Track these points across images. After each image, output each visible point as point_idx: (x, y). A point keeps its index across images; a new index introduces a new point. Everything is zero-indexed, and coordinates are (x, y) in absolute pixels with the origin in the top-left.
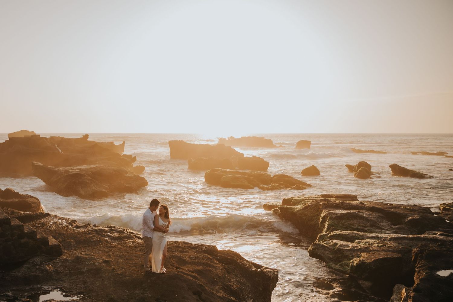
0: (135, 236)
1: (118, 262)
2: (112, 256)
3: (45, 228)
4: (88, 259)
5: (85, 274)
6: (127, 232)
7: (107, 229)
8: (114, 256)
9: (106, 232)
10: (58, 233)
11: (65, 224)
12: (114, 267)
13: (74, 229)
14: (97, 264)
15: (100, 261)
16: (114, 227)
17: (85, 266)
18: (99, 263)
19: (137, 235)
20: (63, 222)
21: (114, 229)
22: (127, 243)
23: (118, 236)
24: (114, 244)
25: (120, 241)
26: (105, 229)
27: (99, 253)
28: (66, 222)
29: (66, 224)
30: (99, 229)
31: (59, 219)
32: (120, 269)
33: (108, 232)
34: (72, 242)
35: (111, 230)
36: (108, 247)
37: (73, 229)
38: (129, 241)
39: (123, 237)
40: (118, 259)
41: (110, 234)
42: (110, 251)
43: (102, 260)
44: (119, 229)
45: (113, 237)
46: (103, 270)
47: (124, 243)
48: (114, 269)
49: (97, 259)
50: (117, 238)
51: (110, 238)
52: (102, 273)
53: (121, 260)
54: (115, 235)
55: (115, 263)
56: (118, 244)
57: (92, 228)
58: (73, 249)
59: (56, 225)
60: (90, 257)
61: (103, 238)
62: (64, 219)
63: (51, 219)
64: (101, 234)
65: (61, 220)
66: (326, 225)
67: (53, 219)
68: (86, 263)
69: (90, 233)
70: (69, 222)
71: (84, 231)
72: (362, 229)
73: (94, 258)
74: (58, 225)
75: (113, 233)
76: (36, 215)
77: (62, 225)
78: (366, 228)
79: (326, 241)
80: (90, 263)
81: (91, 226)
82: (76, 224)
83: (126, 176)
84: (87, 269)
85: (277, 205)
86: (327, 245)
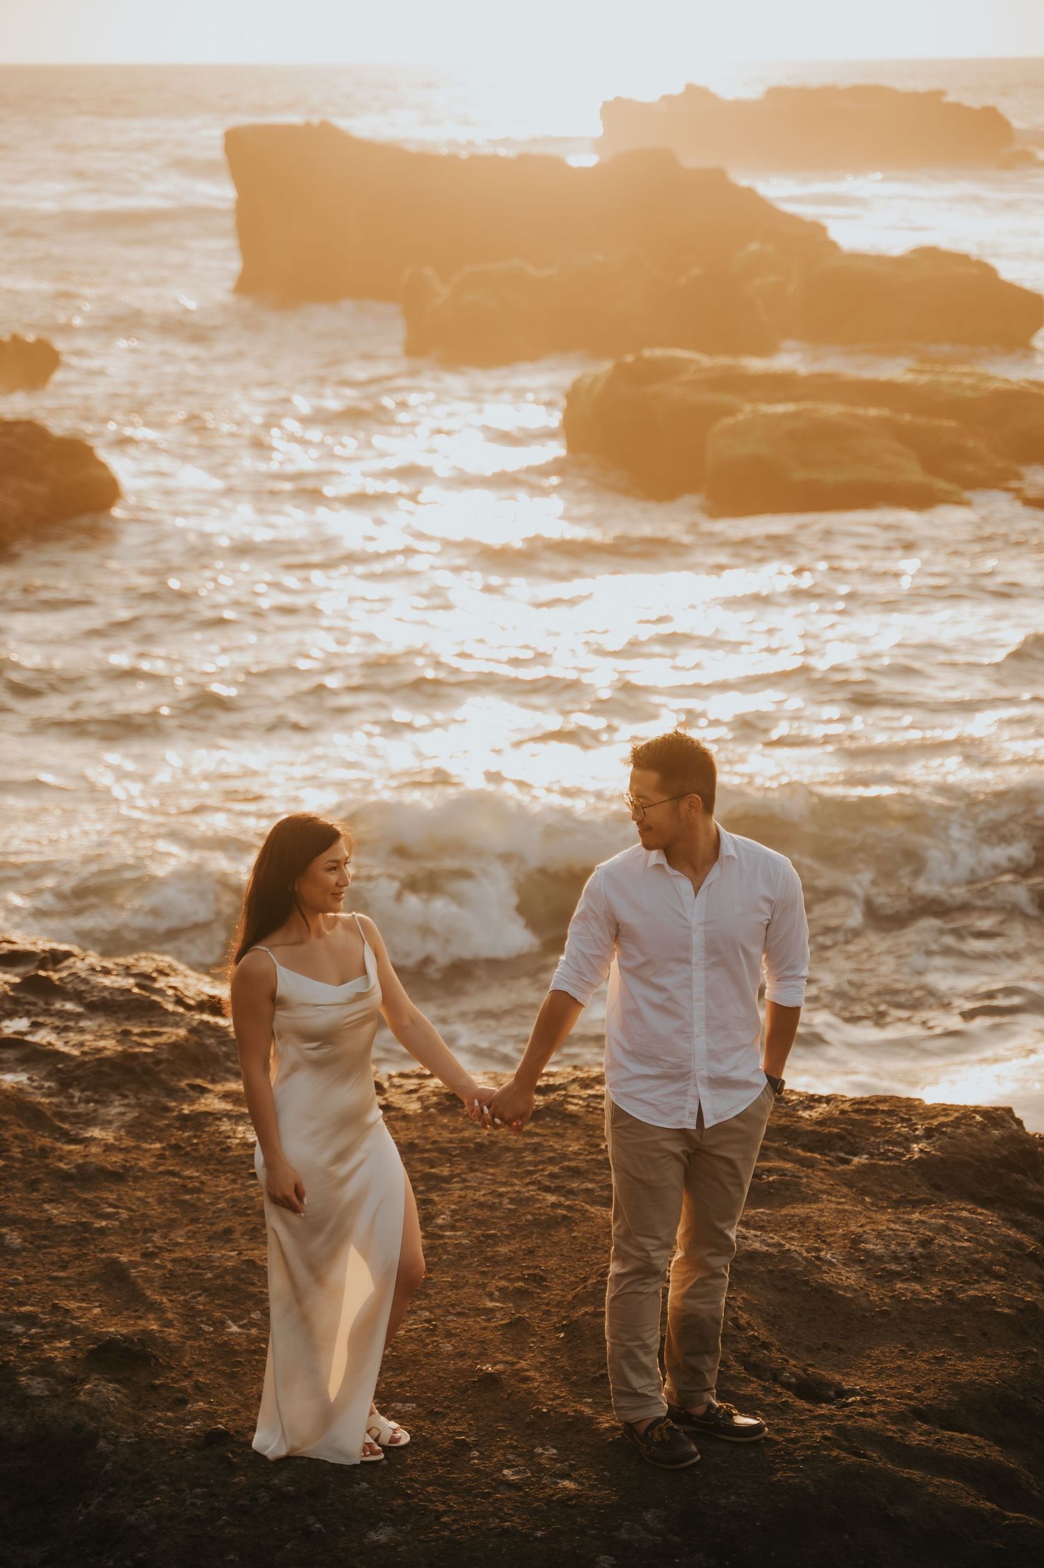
2: (149, 1280)
8: (169, 1283)
12: (210, 1415)
14: (37, 1386)
16: (55, 958)
18: (46, 1368)
21: (55, 976)
22: (217, 1116)
23: (110, 1045)
24: (96, 1132)
25: (148, 1099)
33: (10, 1015)
35: (32, 985)
36: (66, 1176)
38: (224, 1096)
39: (158, 1062)
40: (223, 1323)
41: (36, 1026)
42: (104, 1223)
43: (67, 1343)
44: (107, 981)
45: (72, 1058)
46: (112, 1447)
47: (185, 1121)
48: (215, 1438)
49: (19, 1329)
50: (105, 1069)
51: (48, 1077)
52: (111, 1490)
53: (254, 1331)
54: (82, 1044)
55: (199, 1364)
56: (138, 1130)
75: (64, 1024)
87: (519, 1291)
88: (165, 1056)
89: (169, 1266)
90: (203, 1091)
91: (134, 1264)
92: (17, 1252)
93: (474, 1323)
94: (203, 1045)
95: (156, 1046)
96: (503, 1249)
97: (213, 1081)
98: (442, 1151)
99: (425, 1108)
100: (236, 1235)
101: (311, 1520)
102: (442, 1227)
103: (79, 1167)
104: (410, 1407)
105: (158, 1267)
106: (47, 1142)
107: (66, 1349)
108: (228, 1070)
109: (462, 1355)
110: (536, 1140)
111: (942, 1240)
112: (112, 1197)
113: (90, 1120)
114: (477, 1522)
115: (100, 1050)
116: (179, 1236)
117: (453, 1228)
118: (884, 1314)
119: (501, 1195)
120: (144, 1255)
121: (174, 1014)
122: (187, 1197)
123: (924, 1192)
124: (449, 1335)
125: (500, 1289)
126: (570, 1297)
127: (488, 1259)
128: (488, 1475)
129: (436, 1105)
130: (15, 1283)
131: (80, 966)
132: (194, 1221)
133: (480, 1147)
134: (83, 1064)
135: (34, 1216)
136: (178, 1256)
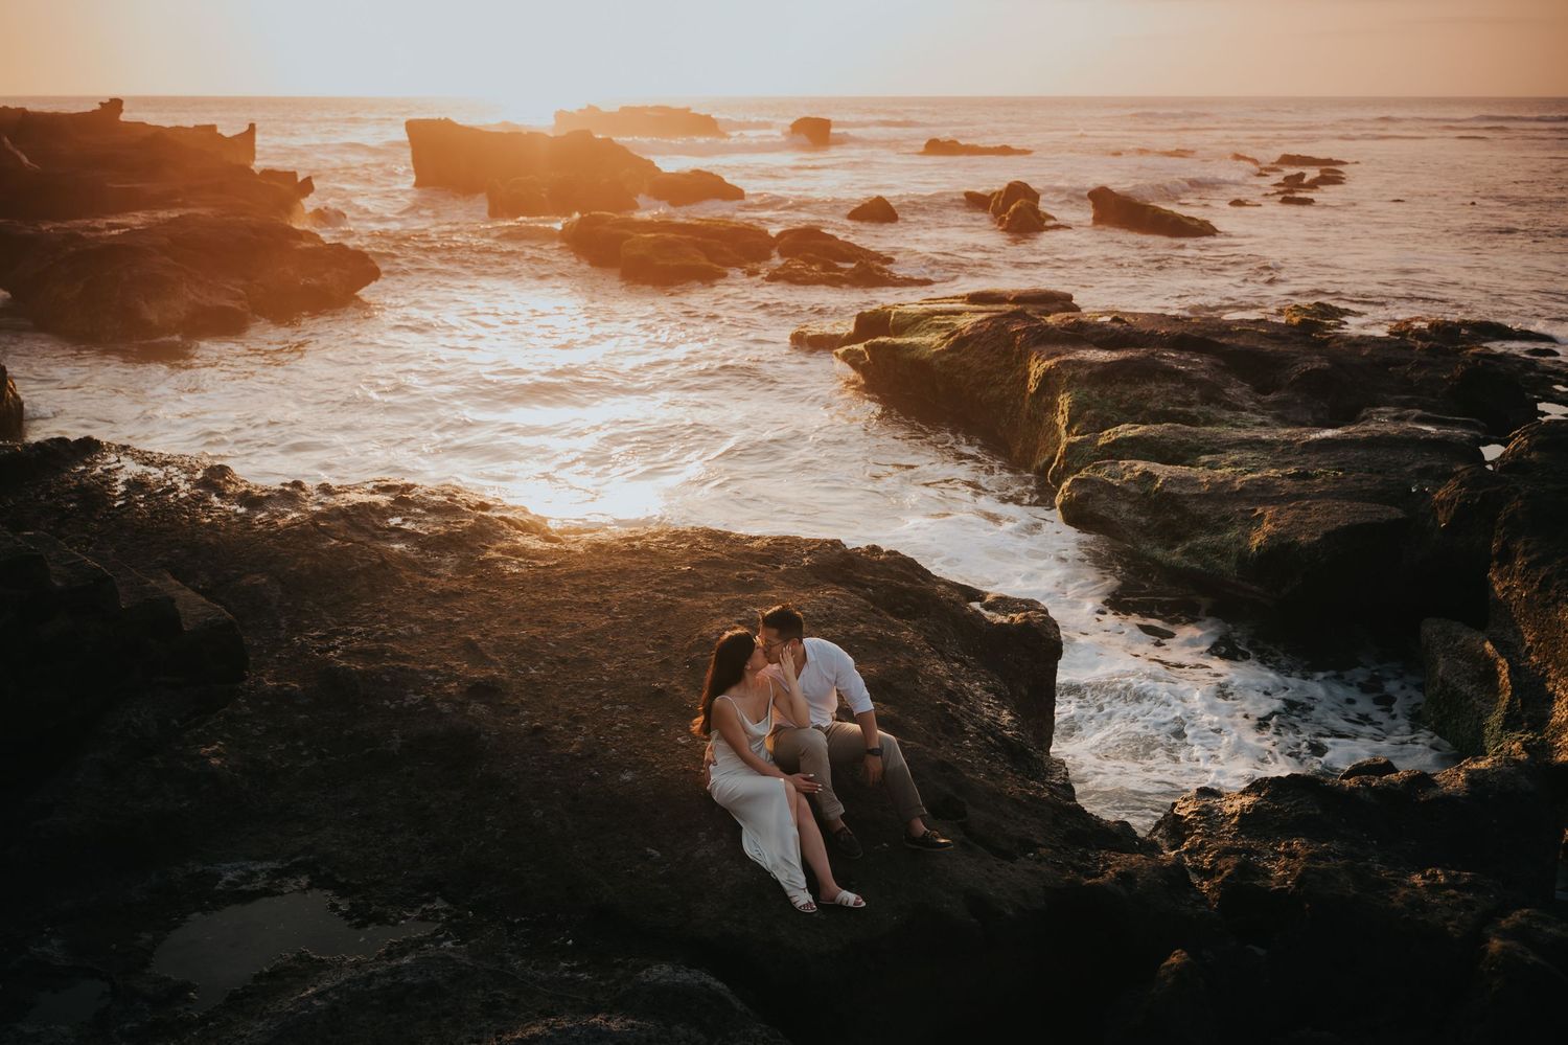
0: (510, 522)
1: (532, 682)
2: (488, 648)
3: (105, 516)
4: (387, 678)
5: (406, 769)
6: (468, 506)
7: (383, 499)
8: (497, 652)
9: (384, 513)
11: (185, 489)
12: (532, 718)
13: (242, 510)
14: (446, 708)
15: (452, 688)
16: (408, 488)
17: (388, 722)
18: (448, 698)
19: (509, 515)
20: (175, 480)
21: (410, 497)
22: (497, 560)
23: (442, 529)
25: (463, 553)
26: (376, 504)
27: (413, 636)
28: (184, 476)
29: (188, 486)
30: (354, 507)
31: (146, 464)
32: (566, 726)
33: (392, 516)
34: (265, 585)
35: (400, 501)
36: (435, 596)
37: (236, 515)
38: (497, 550)
39: (465, 536)
40: (527, 668)
41: (405, 521)
42: (458, 619)
43: (456, 684)
44: (434, 498)
45: (424, 535)
46: (487, 738)
47: (483, 563)
48: (538, 730)
49: (431, 677)
50: (442, 540)
51: (415, 545)
52: (491, 760)
53: (543, 672)
54: (428, 529)
55: (522, 691)
56: (462, 570)
57: (322, 504)
58: (283, 626)
59: (150, 495)
60: (393, 667)
61: (383, 545)
62: (167, 463)
63: (111, 467)
64: (368, 526)
65: (156, 467)
66: (1064, 401)
67: (118, 465)
68: (387, 703)
69: (324, 531)
70: (199, 475)
71: (293, 519)
72: (1180, 413)
73: (413, 671)
74: (156, 494)
75: (418, 519)
76: (38, 452)
77: (176, 496)
78: (1193, 410)
79: (1105, 465)
80: (405, 704)
81: (312, 495)
82: (234, 483)
83: (299, 247)
84: (403, 737)
85: (838, 332)
86: (1116, 482)
87: (661, 644)
88: (467, 532)
89: (496, 640)
90: (487, 548)
91: (480, 641)
92: (420, 636)
93: (647, 662)
94: (482, 526)
95: (462, 528)
96: (648, 624)
97: (490, 543)
98: (604, 573)
99: (586, 551)
100: (522, 622)
101: (592, 770)
102: (616, 613)
103: (440, 591)
104: (625, 707)
105: (491, 642)
106: (419, 578)
107: (455, 687)
108: (495, 537)
109: (644, 679)
110: (644, 566)
111: (835, 606)
112: (459, 605)
113: (438, 565)
114: (672, 767)
115: (437, 531)
116: (495, 623)
117: (622, 614)
119: (640, 596)
120: (483, 635)
121: (467, 512)
122: (494, 604)
123: (813, 581)
124: (635, 669)
125: (653, 644)
126: (686, 646)
127: (642, 629)
128: (671, 741)
129: (591, 549)
130: (423, 653)
131: (421, 492)
132: (500, 615)
133: (620, 571)
134: (430, 538)
135: (424, 617)
136: (498, 635)
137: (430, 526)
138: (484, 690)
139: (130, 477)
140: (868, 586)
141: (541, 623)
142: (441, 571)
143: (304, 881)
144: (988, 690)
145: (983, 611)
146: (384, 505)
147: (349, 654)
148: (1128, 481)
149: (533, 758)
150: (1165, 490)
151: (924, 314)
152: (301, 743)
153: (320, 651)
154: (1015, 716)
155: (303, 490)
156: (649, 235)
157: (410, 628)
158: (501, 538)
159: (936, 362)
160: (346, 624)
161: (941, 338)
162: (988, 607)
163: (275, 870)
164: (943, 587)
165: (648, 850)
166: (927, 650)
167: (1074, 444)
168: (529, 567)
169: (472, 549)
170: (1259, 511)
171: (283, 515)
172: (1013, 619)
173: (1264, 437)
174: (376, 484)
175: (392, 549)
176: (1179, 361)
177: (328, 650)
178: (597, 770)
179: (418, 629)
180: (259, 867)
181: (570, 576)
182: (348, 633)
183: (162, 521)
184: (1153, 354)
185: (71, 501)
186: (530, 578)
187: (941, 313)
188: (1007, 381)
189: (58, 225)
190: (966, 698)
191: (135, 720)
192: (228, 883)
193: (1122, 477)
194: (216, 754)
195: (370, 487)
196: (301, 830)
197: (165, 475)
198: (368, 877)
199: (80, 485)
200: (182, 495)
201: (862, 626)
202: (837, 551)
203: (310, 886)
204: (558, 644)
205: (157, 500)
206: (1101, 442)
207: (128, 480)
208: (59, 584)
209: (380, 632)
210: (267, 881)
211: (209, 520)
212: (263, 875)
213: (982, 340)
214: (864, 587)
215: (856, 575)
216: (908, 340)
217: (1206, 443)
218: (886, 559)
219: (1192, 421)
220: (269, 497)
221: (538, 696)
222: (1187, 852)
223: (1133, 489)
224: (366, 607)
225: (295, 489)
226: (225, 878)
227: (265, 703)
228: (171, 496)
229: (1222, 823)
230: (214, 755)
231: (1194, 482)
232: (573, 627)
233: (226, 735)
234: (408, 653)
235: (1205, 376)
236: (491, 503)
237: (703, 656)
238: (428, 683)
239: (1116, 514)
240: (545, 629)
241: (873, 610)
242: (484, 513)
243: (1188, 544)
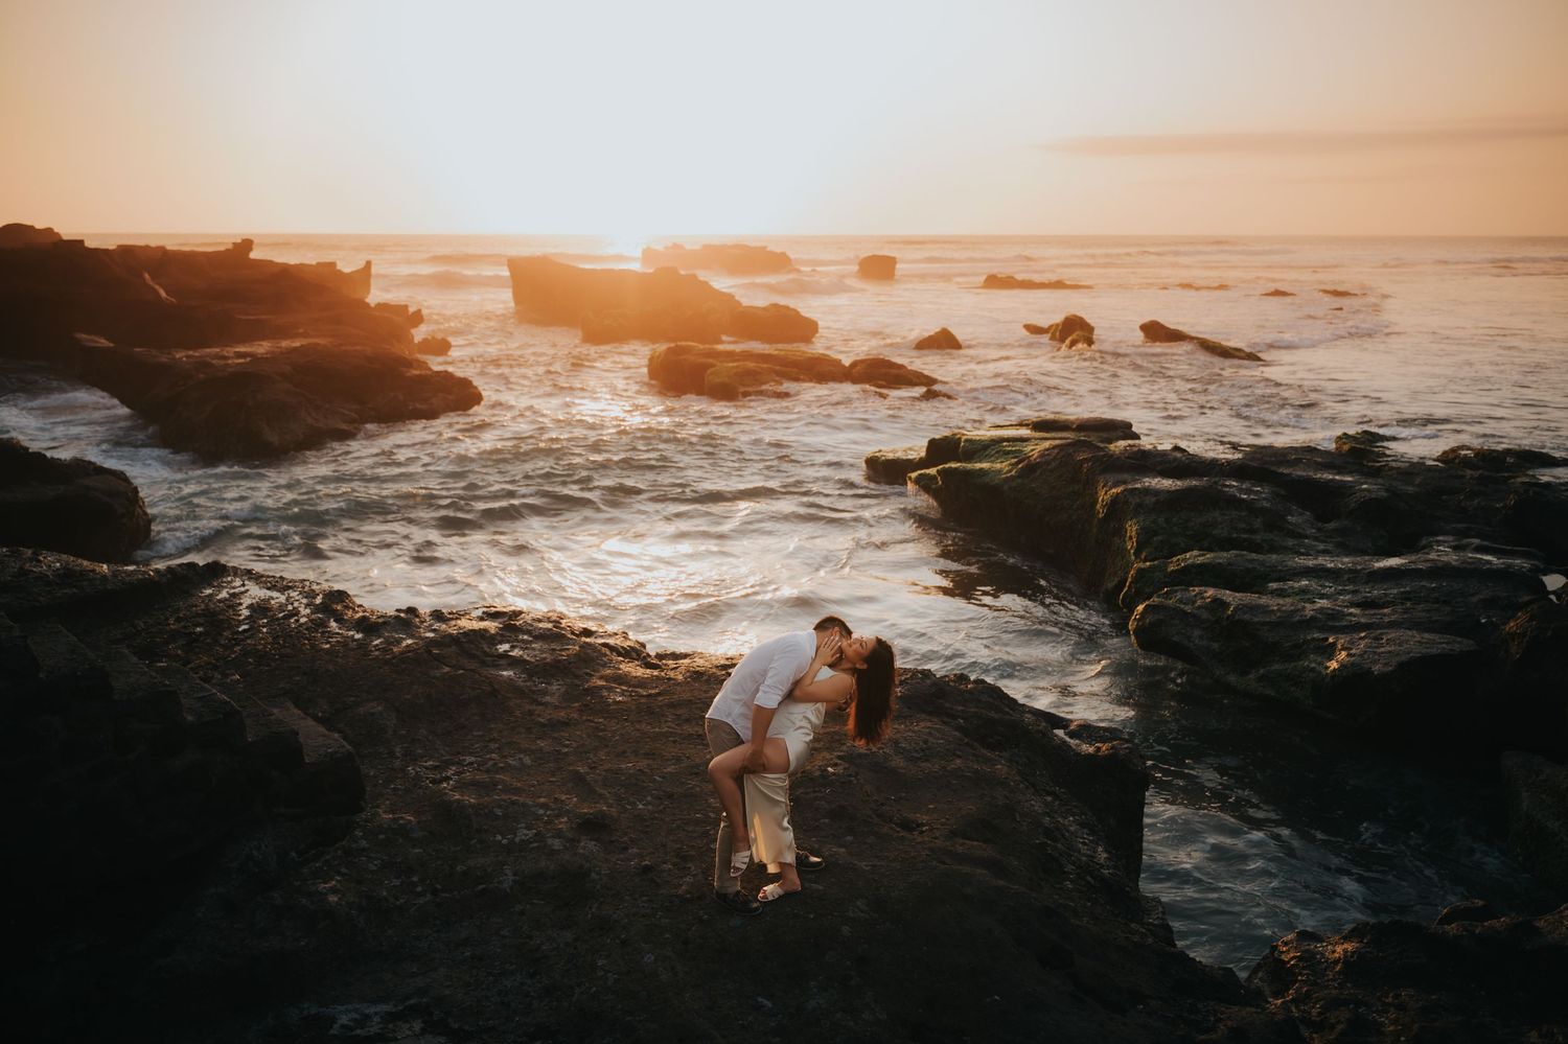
0: (612, 648)
1: (640, 818)
3: (229, 641)
4: (499, 812)
5: (518, 908)
6: (573, 633)
7: (492, 626)
8: (606, 783)
9: (493, 640)
10: (305, 674)
11: (305, 614)
12: (641, 856)
13: (358, 636)
14: (557, 844)
15: (562, 823)
17: (500, 858)
18: (559, 834)
19: (611, 641)
20: (296, 604)
21: (518, 623)
22: (601, 688)
23: (549, 657)
25: (568, 681)
26: (486, 630)
27: (523, 767)
28: (305, 601)
29: (308, 611)
30: (465, 634)
31: (269, 589)
32: (674, 865)
33: (501, 643)
34: (381, 713)
35: (508, 627)
36: (543, 725)
37: (354, 641)
38: (601, 678)
39: (570, 663)
40: (635, 803)
41: (513, 647)
42: (566, 750)
43: (565, 819)
44: (541, 625)
45: (532, 663)
46: (598, 876)
47: (584, 690)
48: (647, 869)
49: (541, 812)
50: (548, 668)
51: (523, 672)
52: (602, 899)
53: (650, 807)
54: (536, 656)
55: (630, 827)
56: (568, 698)
57: (434, 631)
58: (398, 755)
59: (273, 619)
60: (505, 801)
61: (493, 672)
62: (289, 588)
63: (236, 590)
64: (478, 653)
65: (278, 591)
66: (1132, 528)
67: (242, 589)
68: (499, 837)
69: (437, 658)
70: (318, 600)
71: (408, 646)
72: (1245, 540)
73: (524, 805)
74: (278, 619)
75: (525, 646)
76: (169, 576)
77: (297, 621)
78: (1258, 538)
79: (1176, 591)
80: (517, 839)
81: (425, 621)
82: (351, 608)
83: (409, 374)
84: (515, 875)
85: (910, 457)
86: (1188, 609)
88: (572, 660)
89: (604, 773)
90: (591, 675)
91: (588, 774)
92: (530, 767)
94: (587, 654)
95: (568, 655)
97: (594, 671)
99: (686, 679)
100: (628, 754)
103: (548, 720)
105: (599, 775)
106: (528, 707)
107: (566, 822)
108: (598, 664)
111: (931, 739)
112: (567, 735)
113: (544, 693)
115: (545, 659)
116: (602, 755)
118: (920, 779)
120: (591, 769)
121: (572, 639)
122: (601, 734)
123: (906, 711)
129: (690, 677)
130: (533, 786)
131: (528, 618)
132: (607, 746)
134: (537, 666)
135: (533, 747)
136: (606, 767)
137: (536, 652)
138: (593, 826)
139: (254, 601)
140: (959, 716)
141: (647, 755)
142: (548, 699)
143: (417, 1026)
144: (1082, 825)
145: (1068, 739)
146: (493, 632)
147: (461, 786)
148: (1199, 607)
149: (644, 898)
150: (1237, 617)
151: (992, 440)
152: (415, 879)
153: (434, 782)
154: (1109, 853)
155: (417, 616)
156: (731, 365)
157: (520, 759)
158: (604, 665)
159: (1006, 487)
160: (459, 753)
161: (1010, 464)
162: (1072, 735)
163: (389, 1014)
164: (1029, 716)
165: (760, 1000)
166: (1022, 786)
167: (1143, 570)
168: (631, 695)
169: (577, 677)
170: (1331, 640)
171: (399, 641)
172: (1099, 749)
173: (1329, 565)
174: (485, 610)
175: (502, 676)
176: (1241, 490)
177: (441, 781)
178: (706, 914)
179: (527, 760)
180: (372, 1010)
181: (672, 705)
182: (459, 763)
183: (284, 647)
184: (1215, 483)
185: (197, 626)
186: (633, 707)
187: (1008, 440)
188: (1075, 507)
189: (191, 353)
190: (1063, 836)
191: (255, 853)
192: (343, 1026)
193: (1194, 602)
194: (334, 891)
195: (479, 613)
196: (415, 970)
197: (287, 599)
198: (481, 1023)
199: (207, 608)
200: (303, 620)
201: (958, 761)
202: (928, 681)
203: (423, 1031)
204: (663, 777)
205: (279, 624)
206: (1171, 568)
207: (252, 604)
208: (190, 718)
209: (491, 763)
210: (381, 1026)
211: (328, 646)
212: (377, 1019)
213: (1050, 467)
214: (955, 717)
215: (947, 705)
216: (978, 466)
217: (1273, 571)
218: (975, 688)
219: (1256, 548)
220: (385, 623)
221: (646, 833)
222: (1292, 1001)
223: (1205, 615)
224: (478, 736)
225: (409, 616)
226: (340, 1022)
227: (382, 837)
228: (292, 621)
229: (1325, 970)
230: (332, 891)
231: (1264, 610)
232: (678, 760)
233: (344, 870)
234: (519, 785)
235: (1266, 504)
236: (594, 629)
237: (807, 793)
238: (538, 818)
239: (1190, 641)
240: (650, 762)
241: (967, 744)
242: (588, 640)
243: (1262, 671)
